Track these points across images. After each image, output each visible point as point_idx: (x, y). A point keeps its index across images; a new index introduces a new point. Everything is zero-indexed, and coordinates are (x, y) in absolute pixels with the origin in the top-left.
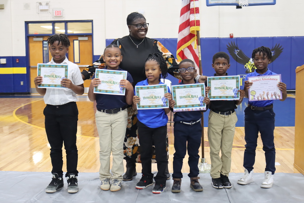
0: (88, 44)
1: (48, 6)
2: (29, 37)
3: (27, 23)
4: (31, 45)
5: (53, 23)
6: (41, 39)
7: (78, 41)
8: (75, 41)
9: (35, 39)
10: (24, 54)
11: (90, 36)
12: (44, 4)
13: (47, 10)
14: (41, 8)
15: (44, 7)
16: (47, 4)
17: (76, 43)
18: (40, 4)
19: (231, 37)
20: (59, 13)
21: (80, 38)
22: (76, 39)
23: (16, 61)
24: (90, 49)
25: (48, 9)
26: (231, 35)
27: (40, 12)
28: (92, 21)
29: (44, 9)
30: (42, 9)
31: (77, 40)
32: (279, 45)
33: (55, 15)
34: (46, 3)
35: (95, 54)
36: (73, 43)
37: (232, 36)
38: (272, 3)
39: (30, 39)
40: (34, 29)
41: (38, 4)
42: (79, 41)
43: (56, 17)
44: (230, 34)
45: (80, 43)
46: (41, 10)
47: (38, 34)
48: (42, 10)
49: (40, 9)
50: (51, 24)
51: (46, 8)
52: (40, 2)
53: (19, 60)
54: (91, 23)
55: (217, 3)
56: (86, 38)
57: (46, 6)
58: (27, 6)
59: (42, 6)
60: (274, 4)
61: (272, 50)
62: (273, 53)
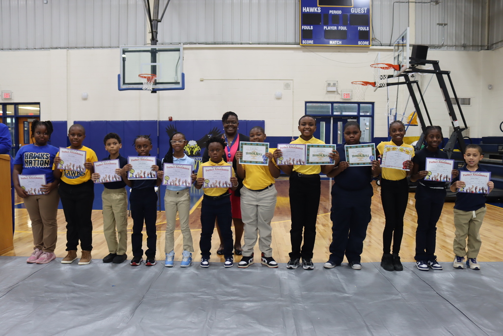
5: (4, 105)
7: (27, 123)
19: (171, 120)
20: (8, 95)
21: (28, 120)
22: (26, 120)
26: (170, 118)
28: (39, 103)
32: (217, 128)
33: (4, 97)
36: (23, 124)
38: (180, 88)
43: (5, 99)
54: (39, 105)
55: (128, 87)
60: (183, 88)
61: (209, 134)
62: (211, 136)
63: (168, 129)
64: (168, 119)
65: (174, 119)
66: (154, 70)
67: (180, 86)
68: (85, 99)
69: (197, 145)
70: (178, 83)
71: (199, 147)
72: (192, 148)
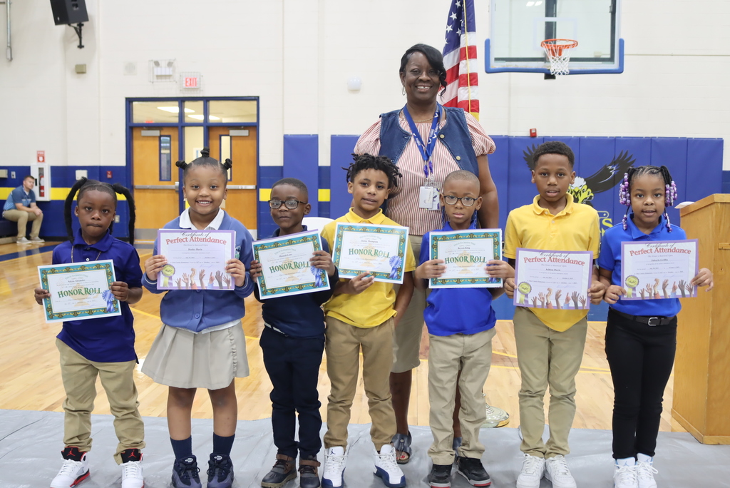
0: (250, 144)
1: (171, 69)
2: (132, 129)
3: (129, 101)
4: (137, 144)
5: (182, 101)
6: (157, 133)
7: (229, 138)
8: (223, 138)
9: (145, 133)
10: (122, 163)
11: (254, 128)
12: (163, 64)
13: (170, 76)
14: (158, 71)
15: (164, 70)
16: (170, 64)
17: (226, 141)
18: (157, 64)
19: (533, 135)
20: (192, 82)
21: (233, 132)
22: (226, 133)
23: (107, 174)
24: (253, 153)
25: (171, 73)
26: (533, 131)
27: (155, 80)
28: (257, 99)
29: (163, 74)
30: (159, 74)
31: (228, 135)
32: (627, 153)
33: (184, 85)
34: (167, 62)
35: (262, 164)
36: (218, 142)
37: (535, 133)
38: (615, 70)
39: (136, 133)
40: (142, 113)
41: (152, 64)
42: (231, 137)
43: (186, 89)
44: (531, 130)
45: (233, 142)
46: (157, 76)
47: (154, 122)
48: (159, 77)
49: (156, 74)
50: (177, 103)
51: (168, 71)
52: (155, 59)
53: (112, 174)
54: (255, 102)
55: (506, 67)
56: (245, 133)
57: (168, 69)
58: (130, 68)
59: (159, 69)
60: (620, 71)
61: (613, 163)
62: (614, 168)
63: (528, 152)
64: (525, 133)
65: (540, 134)
66: (550, 30)
67: (614, 66)
68: (355, 90)
69: (585, 187)
70: (611, 59)
71: (589, 190)
72: (577, 193)
